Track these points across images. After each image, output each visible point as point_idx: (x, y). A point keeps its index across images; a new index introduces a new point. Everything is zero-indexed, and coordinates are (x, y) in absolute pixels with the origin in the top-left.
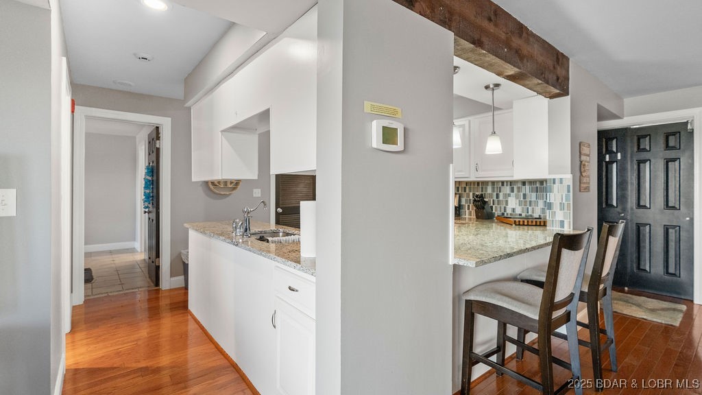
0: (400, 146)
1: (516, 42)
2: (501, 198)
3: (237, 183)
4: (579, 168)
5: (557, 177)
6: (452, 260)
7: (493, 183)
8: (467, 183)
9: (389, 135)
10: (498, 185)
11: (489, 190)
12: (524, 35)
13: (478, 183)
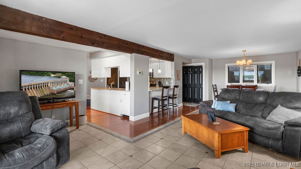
0: (141, 74)
1: (161, 54)
2: (164, 82)
3: (97, 78)
4: (177, 76)
5: (172, 77)
6: (149, 90)
7: (163, 78)
8: (157, 78)
9: (140, 73)
10: (164, 79)
11: (162, 79)
12: (163, 53)
13: (160, 78)
